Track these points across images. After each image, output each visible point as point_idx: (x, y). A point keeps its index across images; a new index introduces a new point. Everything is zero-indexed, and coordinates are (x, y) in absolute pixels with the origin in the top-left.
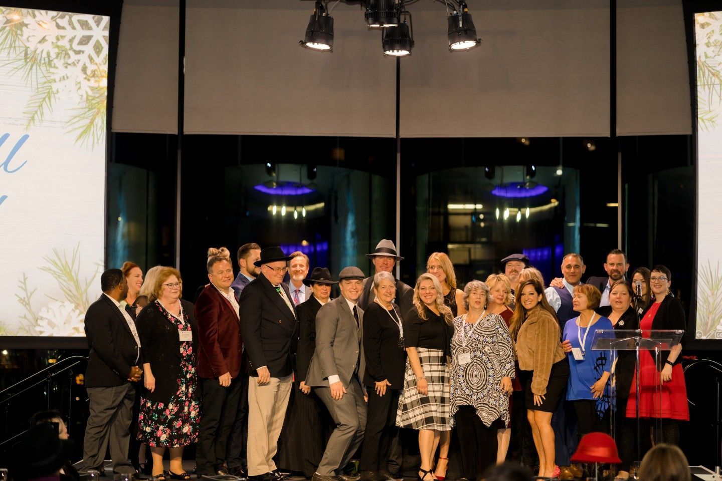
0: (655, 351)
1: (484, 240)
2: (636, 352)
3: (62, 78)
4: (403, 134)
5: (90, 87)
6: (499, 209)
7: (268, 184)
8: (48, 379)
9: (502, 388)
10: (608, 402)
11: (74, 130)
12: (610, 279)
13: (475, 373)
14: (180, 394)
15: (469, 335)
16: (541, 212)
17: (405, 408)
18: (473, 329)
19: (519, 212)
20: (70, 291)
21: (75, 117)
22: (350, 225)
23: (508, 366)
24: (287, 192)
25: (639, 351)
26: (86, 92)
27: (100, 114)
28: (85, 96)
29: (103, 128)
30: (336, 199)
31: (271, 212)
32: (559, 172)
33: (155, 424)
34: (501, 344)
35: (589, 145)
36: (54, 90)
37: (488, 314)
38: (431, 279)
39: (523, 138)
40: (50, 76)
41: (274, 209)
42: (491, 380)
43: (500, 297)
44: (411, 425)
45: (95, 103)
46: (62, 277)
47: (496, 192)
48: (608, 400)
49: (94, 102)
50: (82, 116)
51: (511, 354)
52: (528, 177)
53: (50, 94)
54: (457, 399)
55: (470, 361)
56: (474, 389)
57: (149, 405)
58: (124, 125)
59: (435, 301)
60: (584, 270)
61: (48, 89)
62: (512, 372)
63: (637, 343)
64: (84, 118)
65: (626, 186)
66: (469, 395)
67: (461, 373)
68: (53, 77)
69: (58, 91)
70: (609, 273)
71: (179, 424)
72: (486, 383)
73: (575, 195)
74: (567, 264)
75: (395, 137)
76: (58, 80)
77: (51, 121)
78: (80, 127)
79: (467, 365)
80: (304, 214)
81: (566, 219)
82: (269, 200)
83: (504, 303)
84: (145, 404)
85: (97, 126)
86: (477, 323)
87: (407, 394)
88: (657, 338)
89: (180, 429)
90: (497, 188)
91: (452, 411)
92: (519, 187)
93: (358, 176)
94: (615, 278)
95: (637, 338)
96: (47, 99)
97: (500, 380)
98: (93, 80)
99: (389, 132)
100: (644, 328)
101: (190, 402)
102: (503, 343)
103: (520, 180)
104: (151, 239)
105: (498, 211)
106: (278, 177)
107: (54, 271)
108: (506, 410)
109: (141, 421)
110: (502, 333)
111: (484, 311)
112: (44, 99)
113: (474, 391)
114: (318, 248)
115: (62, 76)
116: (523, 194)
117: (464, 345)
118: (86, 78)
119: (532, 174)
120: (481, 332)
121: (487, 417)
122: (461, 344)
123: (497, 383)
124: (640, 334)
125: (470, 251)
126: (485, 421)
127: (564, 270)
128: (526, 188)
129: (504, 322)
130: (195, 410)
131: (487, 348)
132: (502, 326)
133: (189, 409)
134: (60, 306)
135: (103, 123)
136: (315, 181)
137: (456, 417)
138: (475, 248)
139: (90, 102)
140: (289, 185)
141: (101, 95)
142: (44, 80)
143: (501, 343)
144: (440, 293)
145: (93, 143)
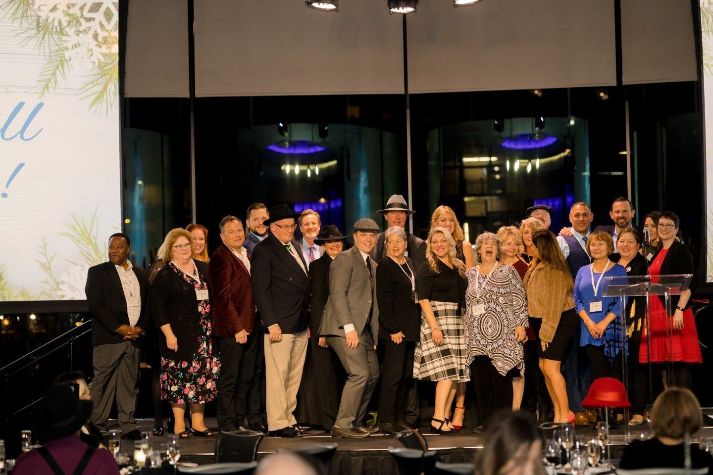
0: (664, 296)
1: (499, 191)
2: (645, 297)
3: (74, 46)
4: (411, 91)
5: (102, 54)
6: (509, 161)
7: (280, 144)
8: (71, 342)
9: (516, 338)
10: (619, 347)
11: (88, 96)
12: (616, 227)
13: (490, 324)
14: (201, 351)
15: (483, 287)
16: (551, 163)
17: (423, 361)
18: (486, 280)
19: (530, 163)
20: (90, 255)
21: (88, 84)
22: (363, 182)
23: (522, 316)
24: (299, 151)
25: (649, 296)
26: (99, 59)
27: (112, 80)
28: (97, 63)
29: (116, 94)
30: (348, 157)
31: (284, 171)
32: (572, 122)
33: (182, 382)
34: (513, 294)
35: (602, 94)
36: (67, 58)
37: (500, 264)
38: (442, 232)
39: (536, 90)
40: (62, 44)
41: (287, 168)
42: (506, 330)
43: (512, 250)
44: (429, 377)
45: (107, 70)
46: (81, 242)
47: (506, 145)
48: (619, 344)
49: (106, 68)
50: (95, 82)
51: (525, 304)
52: (537, 129)
53: (62, 62)
54: (473, 349)
55: (484, 312)
56: (489, 339)
57: (172, 364)
58: (137, 91)
59: (448, 253)
60: (592, 218)
61: (61, 57)
62: (526, 321)
63: (647, 289)
64: (97, 84)
65: (635, 134)
66: (483, 345)
67: (476, 323)
68: (65, 45)
69: (70, 59)
70: (615, 221)
71: (203, 381)
72: (500, 333)
73: (584, 145)
74: (576, 213)
75: (403, 93)
76: (70, 47)
77: (65, 88)
78: (93, 94)
79: (481, 316)
80: (317, 172)
81: (576, 169)
82: (282, 159)
83: (516, 255)
84: (167, 364)
85: (110, 92)
86: (491, 274)
87: (424, 347)
88: (666, 283)
89: (204, 385)
90: (507, 140)
91: (468, 362)
92: (529, 138)
93: (369, 133)
94: (621, 225)
95: (647, 284)
96: (60, 67)
97: (514, 330)
98: (104, 47)
99: (398, 89)
100: (653, 273)
101: (212, 359)
102: (516, 294)
103: (529, 131)
104: (168, 202)
105: (508, 164)
106: (290, 136)
107: (73, 236)
108: (522, 359)
109: (165, 381)
110: (515, 283)
111: (497, 262)
112: (58, 67)
113: (488, 341)
114: (332, 206)
115: (73, 43)
116: (533, 146)
117: (478, 296)
118: (97, 45)
119: (541, 125)
120: (494, 283)
121: (502, 367)
122: (475, 296)
123: (512, 333)
124: (648, 280)
125: (486, 202)
126: (500, 370)
127: (572, 219)
128: (535, 140)
129: (517, 272)
130: (217, 366)
131: (501, 300)
132: (514, 277)
133: (210, 365)
134: (81, 270)
135: (115, 89)
136: (327, 139)
137: (472, 367)
138: (491, 200)
139: (102, 69)
140: (303, 144)
141: (113, 62)
142: (57, 48)
143: (515, 293)
144: (452, 246)
145: (107, 109)
